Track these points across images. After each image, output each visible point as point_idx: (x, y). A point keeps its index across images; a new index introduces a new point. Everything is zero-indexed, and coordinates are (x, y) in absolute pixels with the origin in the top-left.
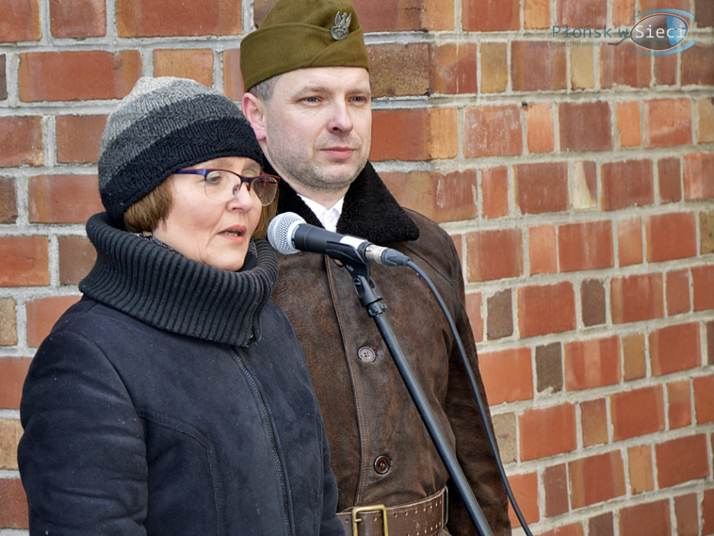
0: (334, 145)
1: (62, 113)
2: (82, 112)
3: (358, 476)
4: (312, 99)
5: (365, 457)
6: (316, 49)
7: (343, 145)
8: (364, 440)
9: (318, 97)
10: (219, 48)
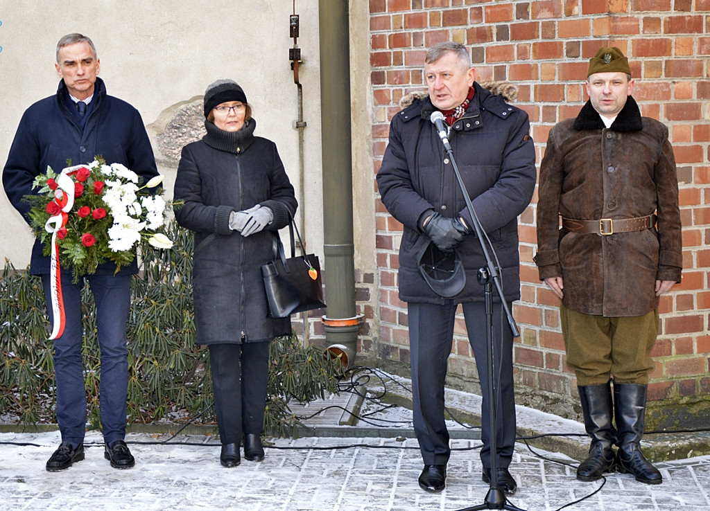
0: (604, 99)
1: (519, 84)
2: (523, 84)
3: (602, 209)
4: (598, 83)
5: (605, 203)
6: (600, 67)
7: (607, 99)
8: (605, 197)
9: (601, 82)
10: (557, 63)
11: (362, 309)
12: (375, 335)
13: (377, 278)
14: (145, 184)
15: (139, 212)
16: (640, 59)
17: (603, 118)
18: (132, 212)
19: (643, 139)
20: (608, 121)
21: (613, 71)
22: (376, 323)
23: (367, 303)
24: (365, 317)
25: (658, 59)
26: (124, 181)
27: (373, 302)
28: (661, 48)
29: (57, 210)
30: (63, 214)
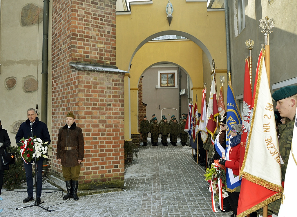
3: (66, 145)
11: (49, 163)
12: (52, 168)
13: (52, 157)
14: (44, 143)
15: (41, 150)
16: (85, 115)
17: (68, 126)
18: (39, 150)
19: (75, 131)
20: (69, 127)
21: (70, 117)
22: (52, 166)
23: (50, 162)
24: (50, 165)
25: (90, 115)
26: (39, 142)
27: (51, 162)
28: (91, 113)
29: (23, 148)
30: (24, 149)
